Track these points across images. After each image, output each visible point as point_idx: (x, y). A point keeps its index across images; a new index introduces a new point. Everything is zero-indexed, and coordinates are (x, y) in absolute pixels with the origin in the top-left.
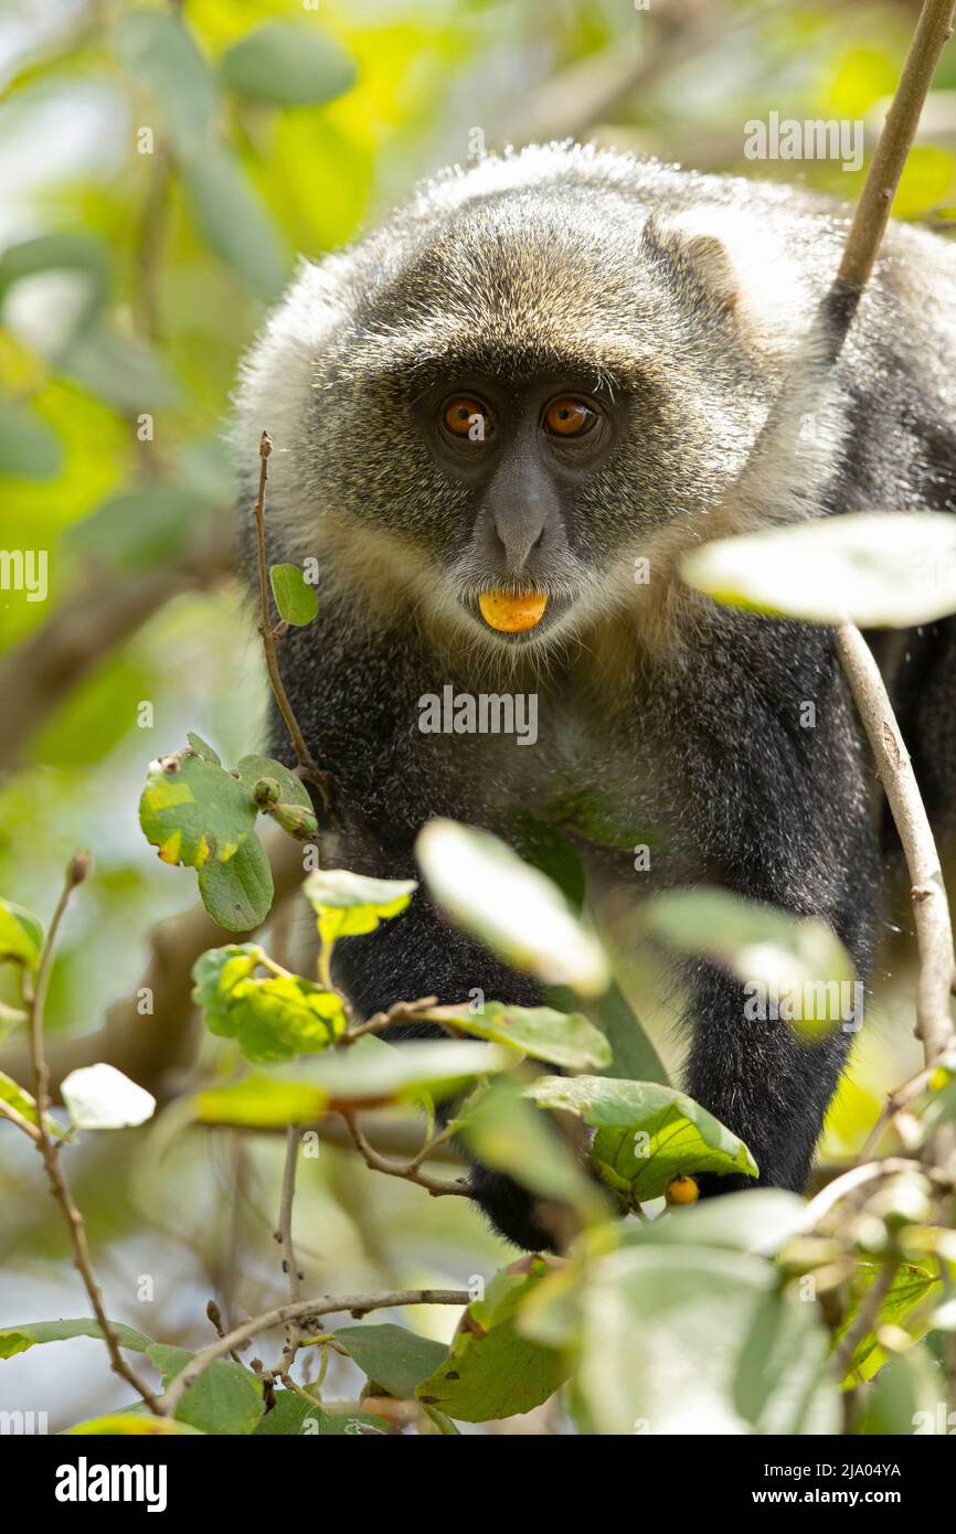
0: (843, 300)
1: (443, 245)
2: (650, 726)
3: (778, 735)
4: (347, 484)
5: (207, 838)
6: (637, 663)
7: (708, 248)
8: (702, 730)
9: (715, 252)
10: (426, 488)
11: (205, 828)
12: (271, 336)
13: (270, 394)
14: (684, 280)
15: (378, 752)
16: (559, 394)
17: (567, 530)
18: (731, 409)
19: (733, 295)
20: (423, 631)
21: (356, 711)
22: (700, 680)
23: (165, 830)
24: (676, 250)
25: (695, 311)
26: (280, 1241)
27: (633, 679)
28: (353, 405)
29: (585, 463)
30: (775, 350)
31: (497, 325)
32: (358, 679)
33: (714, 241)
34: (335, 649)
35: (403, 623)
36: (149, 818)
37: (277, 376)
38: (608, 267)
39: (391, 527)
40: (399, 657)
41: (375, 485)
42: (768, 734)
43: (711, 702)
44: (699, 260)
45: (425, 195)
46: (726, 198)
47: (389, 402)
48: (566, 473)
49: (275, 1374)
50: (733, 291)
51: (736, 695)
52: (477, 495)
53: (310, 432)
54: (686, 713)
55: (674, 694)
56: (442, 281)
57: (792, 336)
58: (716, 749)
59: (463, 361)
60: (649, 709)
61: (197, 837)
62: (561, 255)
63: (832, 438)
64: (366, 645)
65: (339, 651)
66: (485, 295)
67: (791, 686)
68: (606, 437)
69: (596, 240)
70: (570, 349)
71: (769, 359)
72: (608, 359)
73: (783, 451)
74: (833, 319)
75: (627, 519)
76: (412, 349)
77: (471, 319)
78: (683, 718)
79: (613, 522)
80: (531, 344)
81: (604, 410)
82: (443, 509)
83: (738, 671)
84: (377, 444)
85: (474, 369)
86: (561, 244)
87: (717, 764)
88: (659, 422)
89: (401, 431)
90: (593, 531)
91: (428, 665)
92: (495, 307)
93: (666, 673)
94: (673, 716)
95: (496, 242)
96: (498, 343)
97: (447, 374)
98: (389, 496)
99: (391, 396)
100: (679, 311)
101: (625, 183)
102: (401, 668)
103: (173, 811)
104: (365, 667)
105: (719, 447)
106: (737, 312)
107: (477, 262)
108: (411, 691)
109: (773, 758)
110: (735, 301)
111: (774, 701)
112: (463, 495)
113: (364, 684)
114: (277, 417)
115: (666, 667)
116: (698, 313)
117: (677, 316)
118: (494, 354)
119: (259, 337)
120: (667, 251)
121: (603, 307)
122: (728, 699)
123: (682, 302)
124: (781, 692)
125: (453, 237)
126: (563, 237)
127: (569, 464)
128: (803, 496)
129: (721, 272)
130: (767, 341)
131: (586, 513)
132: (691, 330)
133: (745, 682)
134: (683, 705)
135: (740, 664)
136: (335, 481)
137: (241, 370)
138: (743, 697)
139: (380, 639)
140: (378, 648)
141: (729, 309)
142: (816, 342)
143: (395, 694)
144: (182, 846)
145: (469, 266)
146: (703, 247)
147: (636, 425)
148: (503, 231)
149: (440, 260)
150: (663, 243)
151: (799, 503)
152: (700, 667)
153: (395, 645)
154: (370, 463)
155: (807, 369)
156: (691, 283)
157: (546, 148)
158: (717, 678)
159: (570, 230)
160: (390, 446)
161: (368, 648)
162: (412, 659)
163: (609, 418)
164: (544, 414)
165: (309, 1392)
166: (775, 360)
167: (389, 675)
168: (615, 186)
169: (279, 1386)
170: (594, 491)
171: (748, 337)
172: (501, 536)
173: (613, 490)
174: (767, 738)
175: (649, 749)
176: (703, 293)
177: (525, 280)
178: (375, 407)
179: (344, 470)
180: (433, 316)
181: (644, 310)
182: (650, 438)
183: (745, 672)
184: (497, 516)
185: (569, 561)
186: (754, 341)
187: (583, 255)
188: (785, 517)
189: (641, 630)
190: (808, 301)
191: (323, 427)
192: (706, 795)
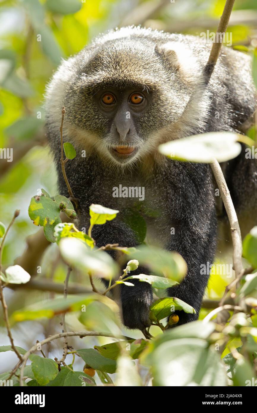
0: (208, 67)
1: (101, 53)
2: (157, 182)
3: (192, 185)
4: (75, 118)
5: (47, 218)
6: (154, 165)
7: (172, 53)
8: (172, 183)
9: (174, 54)
10: (97, 118)
11: (46, 216)
12: (55, 79)
13: (53, 95)
14: (166, 62)
15: (88, 190)
16: (133, 92)
17: (136, 129)
18: (179, 96)
19: (179, 66)
20: (99, 157)
21: (81, 179)
22: (171, 169)
23: (35, 216)
24: (163, 54)
25: (169, 70)
26: (62, 325)
27: (153, 170)
28: (77, 96)
29: (141, 111)
30: (190, 81)
31: (116, 74)
32: (82, 171)
33: (174, 51)
34: (75, 163)
35: (93, 155)
36: (31, 213)
37: (56, 89)
38: (145, 58)
39: (87, 129)
40: (93, 164)
41: (83, 118)
42: (189, 184)
43: (174, 175)
44: (170, 56)
45: (94, 41)
46: (176, 40)
47: (87, 95)
48: (135, 114)
49: (61, 362)
50: (179, 65)
51: (181, 174)
52: (111, 120)
53: (65, 104)
54: (167, 178)
55: (164, 173)
56: (100, 62)
57: (195, 77)
58: (175, 188)
59: (107, 84)
60: (157, 177)
61: (44, 218)
62: (133, 55)
63: (206, 104)
64: (84, 161)
65: (76, 163)
66: (112, 66)
67: (195, 172)
68: (146, 104)
69: (142, 51)
70: (136, 80)
71: (189, 83)
72: (146, 82)
73: (192, 108)
74: (206, 72)
75: (152, 126)
76: (93, 80)
77: (109, 72)
78: (166, 180)
79: (148, 127)
80: (125, 79)
81: (145, 97)
82: (102, 124)
83: (181, 167)
84: (84, 107)
85: (110, 86)
86: (133, 52)
87: (175, 192)
88: (160, 100)
89: (90, 103)
90: (142, 129)
91: (101, 166)
92: (116, 69)
93: (162, 168)
94: (164, 179)
95: (115, 52)
96: (117, 78)
97: (103, 87)
98: (87, 121)
99: (87, 94)
100: (164, 70)
101: (149, 37)
102: (93, 167)
103: (37, 211)
104: (83, 167)
105: (176, 106)
106: (180, 71)
107: (110, 57)
108: (96, 172)
109: (191, 191)
110: (179, 68)
111: (191, 176)
112: (107, 120)
113: (83, 172)
114: (56, 101)
115: (162, 166)
116: (170, 71)
117: (164, 71)
118: (115, 81)
119: (51, 80)
120: (161, 54)
121: (144, 69)
122: (178, 175)
123: (165, 68)
124: (193, 173)
125: (103, 51)
126: (133, 51)
127: (136, 111)
128: (198, 120)
129: (175, 60)
130: (188, 79)
131: (141, 125)
132: (168, 75)
133: (183, 170)
134: (166, 176)
135: (182, 165)
136: (72, 117)
137: (46, 88)
138: (183, 174)
139: (87, 160)
140: (87, 162)
141: (177, 70)
142: (201, 79)
143: (92, 174)
144: (40, 220)
145: (108, 58)
146: (170, 53)
147: (154, 101)
148: (117, 49)
149: (100, 57)
150: (160, 52)
151: (197, 122)
152: (171, 166)
153: (91, 161)
154: (82, 112)
155: (199, 86)
156: (167, 63)
157: (127, 28)
158: (175, 169)
159: (135, 48)
160: (87, 107)
161: (84, 162)
162: (96, 164)
163: (147, 99)
164: (130, 98)
165: (70, 367)
166: (190, 84)
167: (90, 169)
168: (146, 37)
169: (62, 365)
170: (143, 119)
171: (183, 77)
172: (118, 131)
173: (148, 118)
174: (189, 185)
175: (156, 188)
176: (171, 65)
177: (123, 61)
178: (83, 97)
179: (74, 114)
180: (99, 72)
181: (156, 70)
182: (158, 104)
183: (183, 168)
184: (117, 126)
185: (137, 137)
186: (185, 79)
187: (139, 55)
188: (193, 125)
189: (155, 156)
190: (199, 68)
191: (68, 103)
192: (172, 200)
